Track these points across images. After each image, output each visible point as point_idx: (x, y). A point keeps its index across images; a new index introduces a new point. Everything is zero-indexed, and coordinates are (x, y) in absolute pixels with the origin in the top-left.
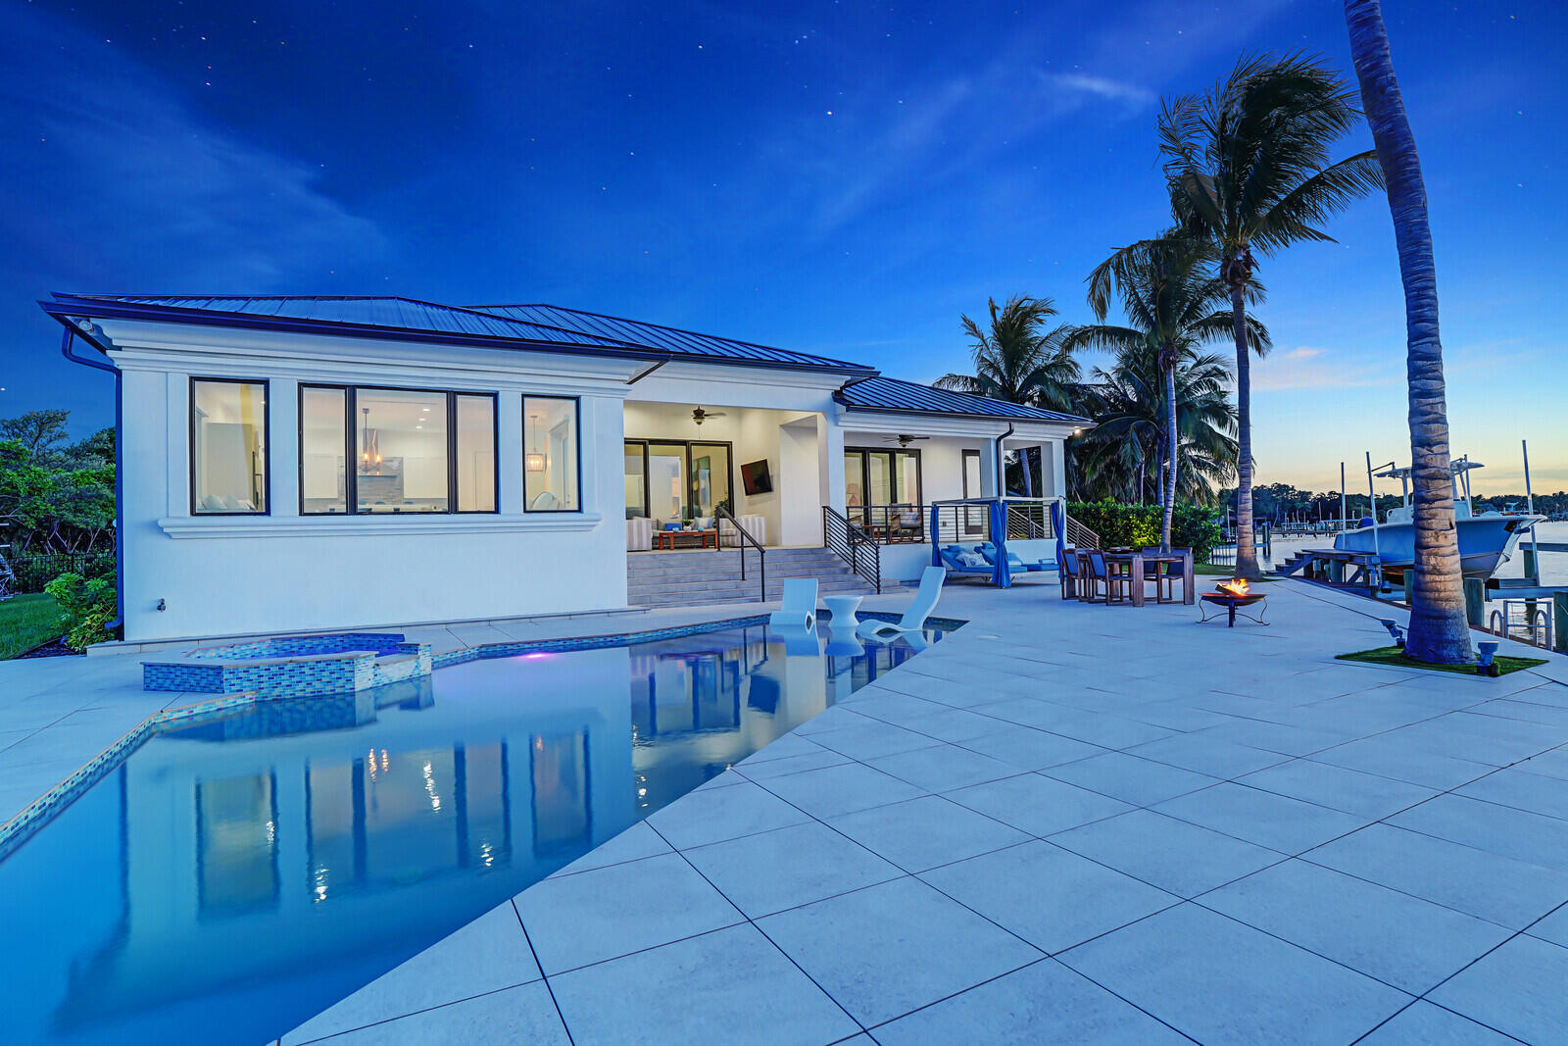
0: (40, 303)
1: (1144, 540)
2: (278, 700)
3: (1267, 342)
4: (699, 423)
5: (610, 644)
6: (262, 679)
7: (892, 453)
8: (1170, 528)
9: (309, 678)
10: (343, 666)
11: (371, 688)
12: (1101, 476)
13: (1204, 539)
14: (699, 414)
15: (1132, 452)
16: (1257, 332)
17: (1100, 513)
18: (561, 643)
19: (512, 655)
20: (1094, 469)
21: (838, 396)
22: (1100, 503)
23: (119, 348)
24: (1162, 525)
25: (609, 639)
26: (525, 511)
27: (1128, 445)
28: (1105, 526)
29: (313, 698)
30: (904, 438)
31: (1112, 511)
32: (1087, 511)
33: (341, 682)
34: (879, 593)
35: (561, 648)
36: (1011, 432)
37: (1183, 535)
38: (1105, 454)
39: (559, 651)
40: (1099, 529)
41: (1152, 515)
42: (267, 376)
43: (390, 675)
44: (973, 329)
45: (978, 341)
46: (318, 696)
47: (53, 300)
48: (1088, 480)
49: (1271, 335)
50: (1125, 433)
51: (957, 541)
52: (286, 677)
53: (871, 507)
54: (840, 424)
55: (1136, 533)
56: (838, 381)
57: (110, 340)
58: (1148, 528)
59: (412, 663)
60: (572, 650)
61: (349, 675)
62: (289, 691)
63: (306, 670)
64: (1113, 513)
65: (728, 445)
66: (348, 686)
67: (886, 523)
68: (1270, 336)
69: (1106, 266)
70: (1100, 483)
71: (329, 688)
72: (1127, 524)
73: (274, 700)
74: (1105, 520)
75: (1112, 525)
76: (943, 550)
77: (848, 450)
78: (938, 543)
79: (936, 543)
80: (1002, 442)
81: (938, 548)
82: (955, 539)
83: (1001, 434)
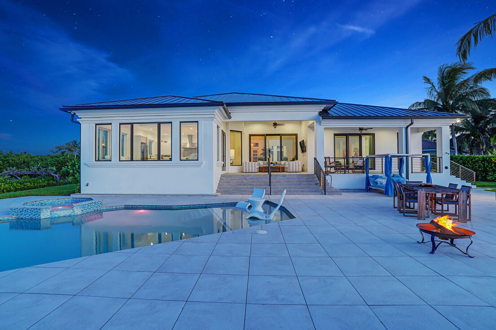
0: (59, 108)
2: (22, 219)
4: (275, 128)
5: (166, 209)
6: (18, 212)
7: (360, 136)
9: (29, 213)
10: (38, 210)
11: (49, 218)
14: (275, 124)
18: (150, 207)
19: (134, 209)
21: (321, 113)
23: (80, 118)
25: (166, 207)
26: (180, 160)
29: (30, 219)
30: (361, 129)
33: (37, 215)
34: (325, 195)
35: (150, 208)
36: (412, 124)
39: (149, 209)
42: (111, 122)
43: (59, 214)
44: (428, 80)
45: (430, 86)
46: (32, 219)
47: (63, 107)
52: (24, 212)
53: (349, 158)
54: (322, 124)
56: (322, 107)
57: (78, 116)
59: (71, 211)
60: (153, 209)
61: (39, 213)
62: (24, 217)
63: (29, 210)
65: (296, 135)
66: (39, 217)
67: (345, 165)
69: (469, 33)
71: (34, 217)
73: (21, 218)
76: (370, 177)
77: (335, 135)
78: (368, 174)
79: (367, 174)
80: (409, 128)
81: (368, 176)
82: (381, 172)
83: (408, 124)
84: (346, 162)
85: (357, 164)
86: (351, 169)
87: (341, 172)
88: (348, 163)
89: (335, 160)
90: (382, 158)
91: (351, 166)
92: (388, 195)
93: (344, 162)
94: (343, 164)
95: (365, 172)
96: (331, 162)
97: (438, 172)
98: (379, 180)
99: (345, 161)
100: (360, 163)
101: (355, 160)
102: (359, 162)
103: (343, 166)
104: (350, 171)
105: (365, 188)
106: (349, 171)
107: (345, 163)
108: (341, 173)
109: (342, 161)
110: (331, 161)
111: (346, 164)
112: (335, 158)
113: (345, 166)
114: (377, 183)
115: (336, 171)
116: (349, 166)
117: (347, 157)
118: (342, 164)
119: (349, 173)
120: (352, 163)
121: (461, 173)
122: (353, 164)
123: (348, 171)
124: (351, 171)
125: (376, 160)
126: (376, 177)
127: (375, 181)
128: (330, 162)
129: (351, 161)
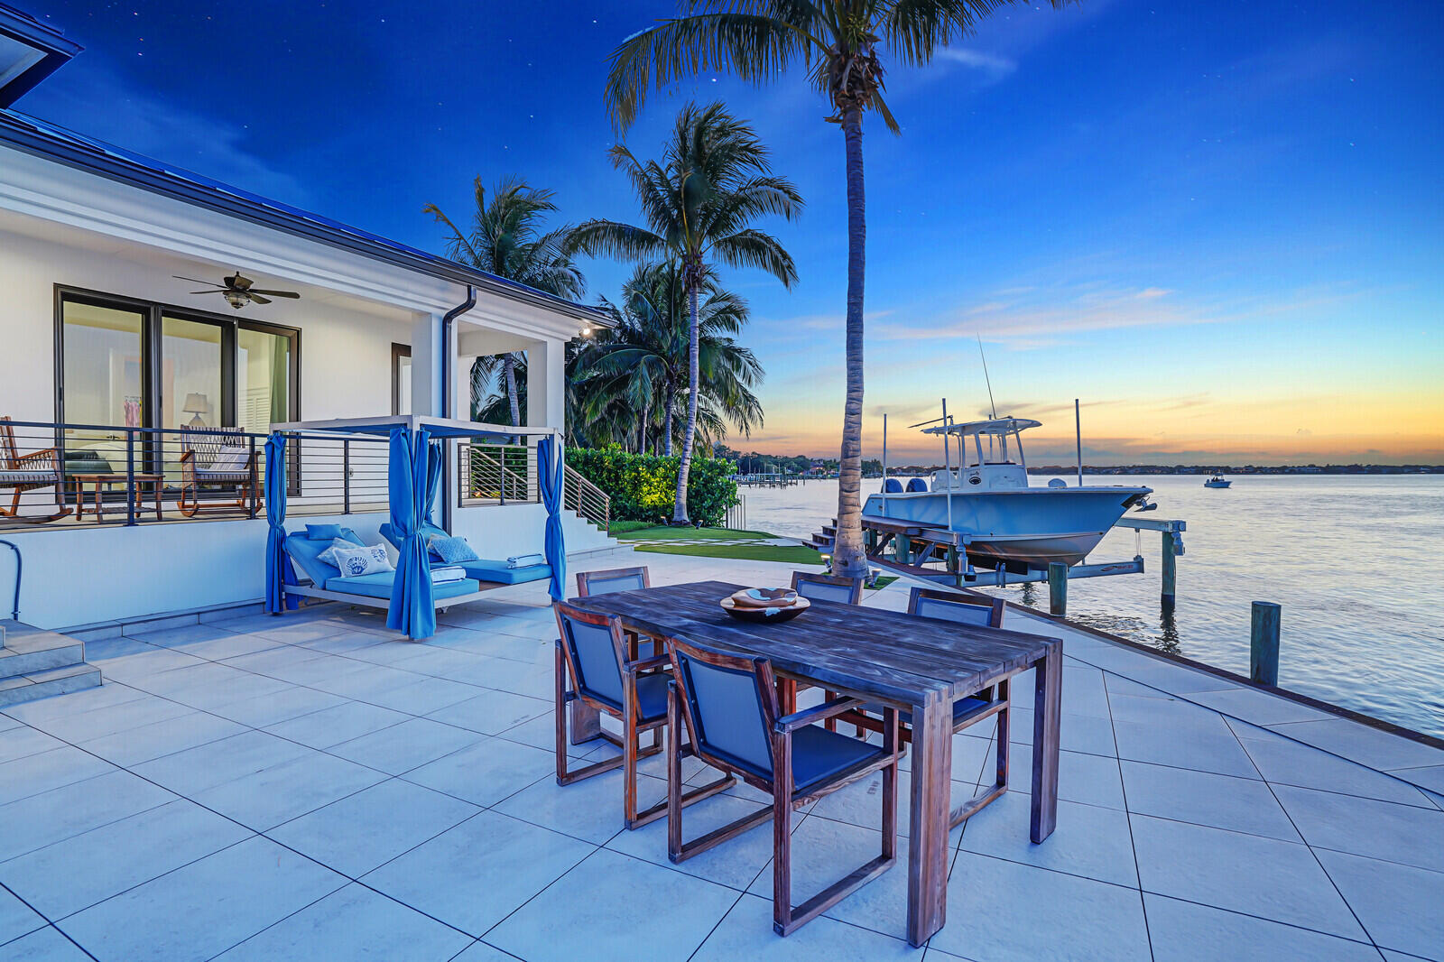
1: (655, 497)
3: (795, 277)
7: (228, 326)
8: (686, 484)
12: (602, 419)
13: (721, 497)
15: (641, 389)
16: (785, 264)
17: (602, 462)
20: (595, 408)
22: (603, 450)
24: (677, 478)
27: (638, 383)
28: (609, 479)
30: (236, 286)
31: (617, 461)
32: (587, 461)
36: (469, 304)
37: (698, 492)
38: (610, 391)
40: (603, 483)
41: (664, 467)
48: (588, 422)
49: (799, 270)
50: (635, 367)
51: (347, 512)
53: (161, 431)
55: (645, 489)
58: (659, 482)
64: (619, 462)
67: (131, 470)
68: (797, 270)
70: (601, 426)
72: (636, 478)
74: (610, 471)
75: (617, 478)
76: (293, 535)
77: (66, 294)
78: (282, 519)
79: (275, 519)
80: (454, 324)
81: (283, 531)
82: (342, 508)
83: (452, 307)
84: (138, 456)
85: (215, 468)
86: (171, 494)
87: (106, 517)
88: (152, 459)
89: (59, 440)
90: (346, 441)
91: (174, 477)
92: (408, 632)
93: (124, 456)
94: (120, 468)
95: (263, 511)
96: (21, 454)
97: (529, 499)
98: (342, 552)
99: (130, 451)
100: (228, 461)
101: (202, 445)
102: (222, 458)
103: (121, 479)
104: (170, 506)
105: (263, 596)
106: (165, 505)
107: (131, 461)
108: (101, 522)
109: (114, 453)
110: (18, 443)
111: (138, 466)
112: (60, 426)
113: (131, 479)
114: (334, 569)
115: (64, 513)
116: (160, 479)
117: (148, 432)
118: (114, 466)
119: (160, 518)
120: (183, 461)
121: (583, 502)
122: (188, 467)
123: (153, 505)
124: (174, 505)
125: (303, 451)
126: (324, 536)
127: (324, 555)
128: (13, 448)
129: (172, 450)
